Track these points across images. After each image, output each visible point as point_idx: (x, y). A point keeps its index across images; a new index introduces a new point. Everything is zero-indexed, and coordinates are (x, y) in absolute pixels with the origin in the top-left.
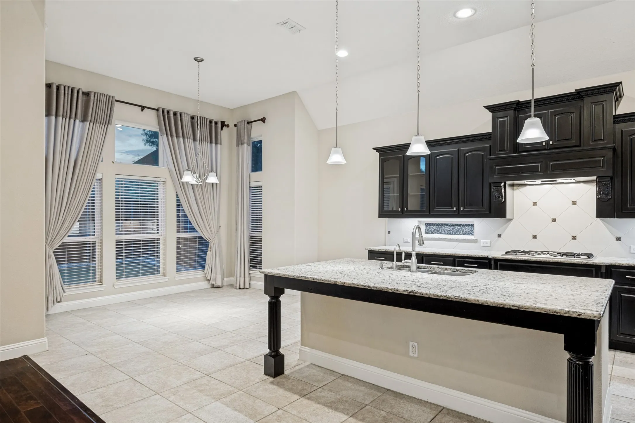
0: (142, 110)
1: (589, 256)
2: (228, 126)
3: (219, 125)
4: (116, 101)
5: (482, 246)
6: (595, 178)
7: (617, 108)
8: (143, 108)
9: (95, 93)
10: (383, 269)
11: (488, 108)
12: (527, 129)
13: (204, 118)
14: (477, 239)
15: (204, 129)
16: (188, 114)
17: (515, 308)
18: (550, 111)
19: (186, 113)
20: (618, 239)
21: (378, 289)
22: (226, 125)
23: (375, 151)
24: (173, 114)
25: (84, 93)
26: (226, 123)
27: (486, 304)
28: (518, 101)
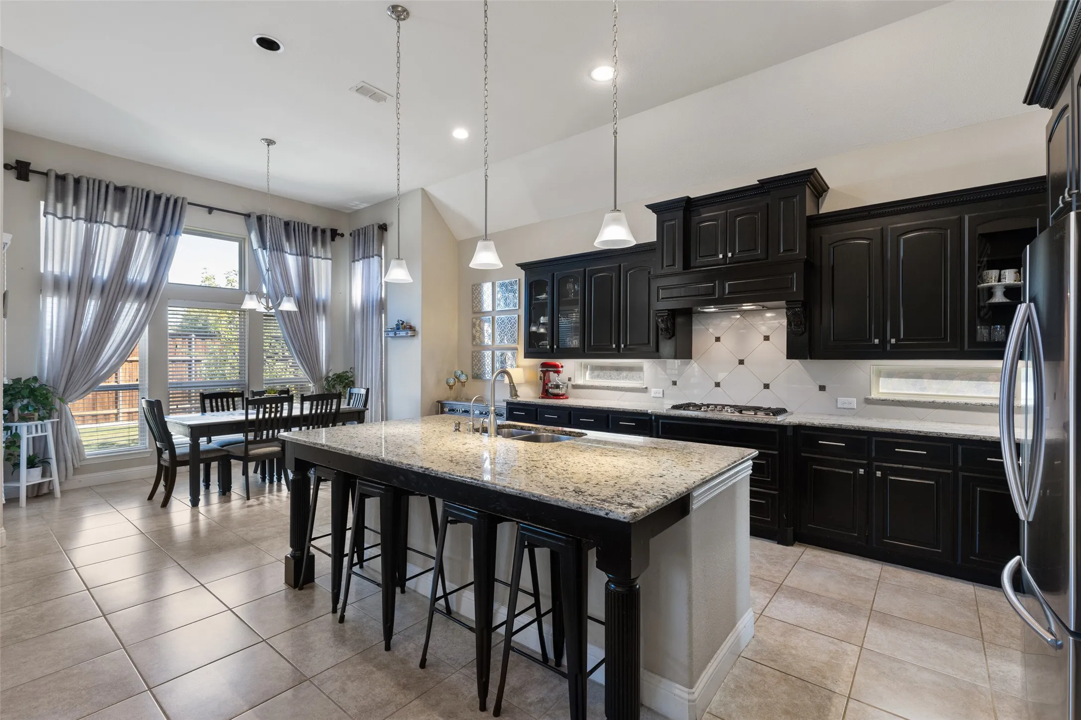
0: (210, 213)
1: (781, 411)
2: (342, 235)
3: (328, 234)
4: (189, 203)
5: (653, 397)
6: (783, 303)
7: (821, 207)
8: (211, 210)
9: (133, 189)
10: (460, 431)
11: (651, 207)
12: (608, 225)
13: (305, 224)
14: (646, 388)
15: (304, 239)
16: (280, 219)
17: (536, 499)
18: (729, 211)
19: (277, 218)
20: (822, 388)
21: (392, 465)
22: (339, 234)
23: (520, 268)
24: (257, 218)
25: (116, 188)
26: (338, 232)
27: (505, 492)
28: (688, 197)
